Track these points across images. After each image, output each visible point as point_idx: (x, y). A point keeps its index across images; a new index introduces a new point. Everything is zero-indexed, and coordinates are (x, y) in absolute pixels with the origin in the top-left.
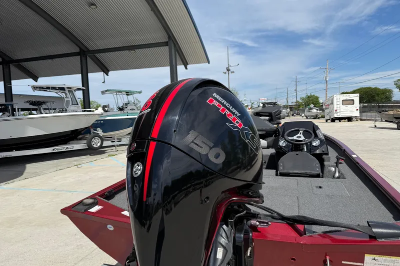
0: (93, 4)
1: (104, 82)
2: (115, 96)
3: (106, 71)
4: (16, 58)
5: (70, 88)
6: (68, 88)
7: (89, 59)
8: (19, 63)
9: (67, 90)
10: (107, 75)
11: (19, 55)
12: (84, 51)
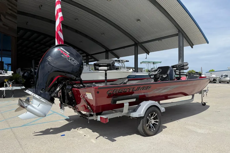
0: (139, 20)
1: (146, 58)
2: (147, 64)
3: (148, 53)
4: (110, 49)
5: (122, 60)
6: (121, 60)
7: (139, 47)
8: (111, 51)
9: (121, 61)
10: (148, 55)
11: (111, 48)
12: (137, 43)
